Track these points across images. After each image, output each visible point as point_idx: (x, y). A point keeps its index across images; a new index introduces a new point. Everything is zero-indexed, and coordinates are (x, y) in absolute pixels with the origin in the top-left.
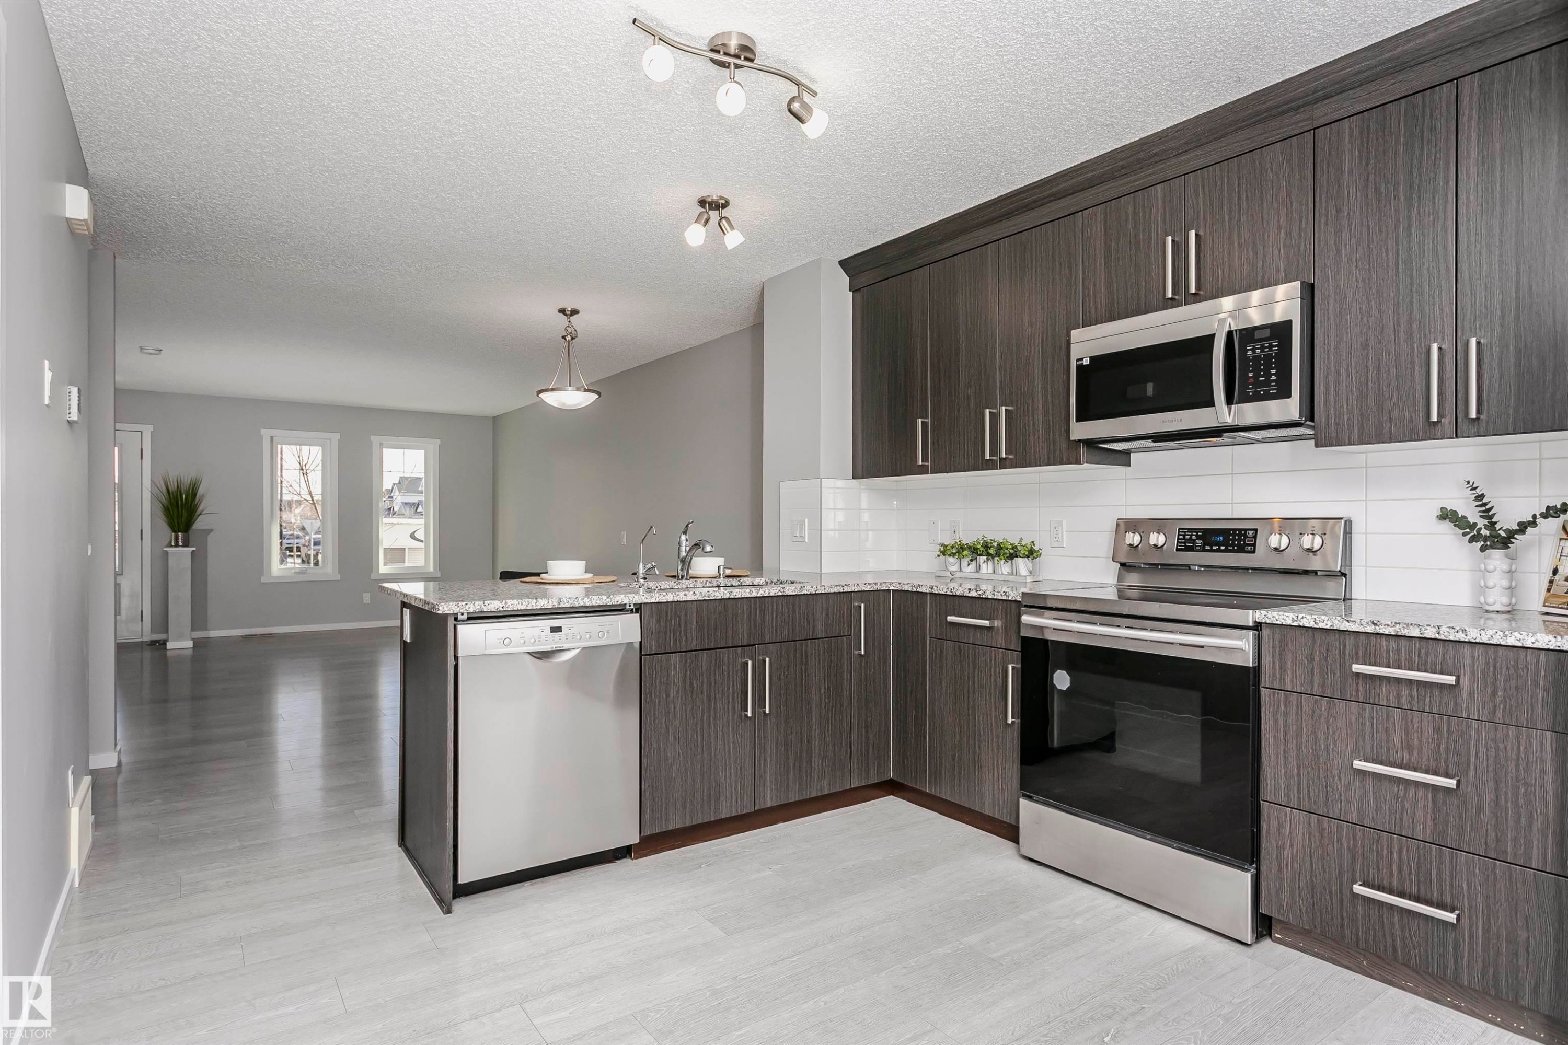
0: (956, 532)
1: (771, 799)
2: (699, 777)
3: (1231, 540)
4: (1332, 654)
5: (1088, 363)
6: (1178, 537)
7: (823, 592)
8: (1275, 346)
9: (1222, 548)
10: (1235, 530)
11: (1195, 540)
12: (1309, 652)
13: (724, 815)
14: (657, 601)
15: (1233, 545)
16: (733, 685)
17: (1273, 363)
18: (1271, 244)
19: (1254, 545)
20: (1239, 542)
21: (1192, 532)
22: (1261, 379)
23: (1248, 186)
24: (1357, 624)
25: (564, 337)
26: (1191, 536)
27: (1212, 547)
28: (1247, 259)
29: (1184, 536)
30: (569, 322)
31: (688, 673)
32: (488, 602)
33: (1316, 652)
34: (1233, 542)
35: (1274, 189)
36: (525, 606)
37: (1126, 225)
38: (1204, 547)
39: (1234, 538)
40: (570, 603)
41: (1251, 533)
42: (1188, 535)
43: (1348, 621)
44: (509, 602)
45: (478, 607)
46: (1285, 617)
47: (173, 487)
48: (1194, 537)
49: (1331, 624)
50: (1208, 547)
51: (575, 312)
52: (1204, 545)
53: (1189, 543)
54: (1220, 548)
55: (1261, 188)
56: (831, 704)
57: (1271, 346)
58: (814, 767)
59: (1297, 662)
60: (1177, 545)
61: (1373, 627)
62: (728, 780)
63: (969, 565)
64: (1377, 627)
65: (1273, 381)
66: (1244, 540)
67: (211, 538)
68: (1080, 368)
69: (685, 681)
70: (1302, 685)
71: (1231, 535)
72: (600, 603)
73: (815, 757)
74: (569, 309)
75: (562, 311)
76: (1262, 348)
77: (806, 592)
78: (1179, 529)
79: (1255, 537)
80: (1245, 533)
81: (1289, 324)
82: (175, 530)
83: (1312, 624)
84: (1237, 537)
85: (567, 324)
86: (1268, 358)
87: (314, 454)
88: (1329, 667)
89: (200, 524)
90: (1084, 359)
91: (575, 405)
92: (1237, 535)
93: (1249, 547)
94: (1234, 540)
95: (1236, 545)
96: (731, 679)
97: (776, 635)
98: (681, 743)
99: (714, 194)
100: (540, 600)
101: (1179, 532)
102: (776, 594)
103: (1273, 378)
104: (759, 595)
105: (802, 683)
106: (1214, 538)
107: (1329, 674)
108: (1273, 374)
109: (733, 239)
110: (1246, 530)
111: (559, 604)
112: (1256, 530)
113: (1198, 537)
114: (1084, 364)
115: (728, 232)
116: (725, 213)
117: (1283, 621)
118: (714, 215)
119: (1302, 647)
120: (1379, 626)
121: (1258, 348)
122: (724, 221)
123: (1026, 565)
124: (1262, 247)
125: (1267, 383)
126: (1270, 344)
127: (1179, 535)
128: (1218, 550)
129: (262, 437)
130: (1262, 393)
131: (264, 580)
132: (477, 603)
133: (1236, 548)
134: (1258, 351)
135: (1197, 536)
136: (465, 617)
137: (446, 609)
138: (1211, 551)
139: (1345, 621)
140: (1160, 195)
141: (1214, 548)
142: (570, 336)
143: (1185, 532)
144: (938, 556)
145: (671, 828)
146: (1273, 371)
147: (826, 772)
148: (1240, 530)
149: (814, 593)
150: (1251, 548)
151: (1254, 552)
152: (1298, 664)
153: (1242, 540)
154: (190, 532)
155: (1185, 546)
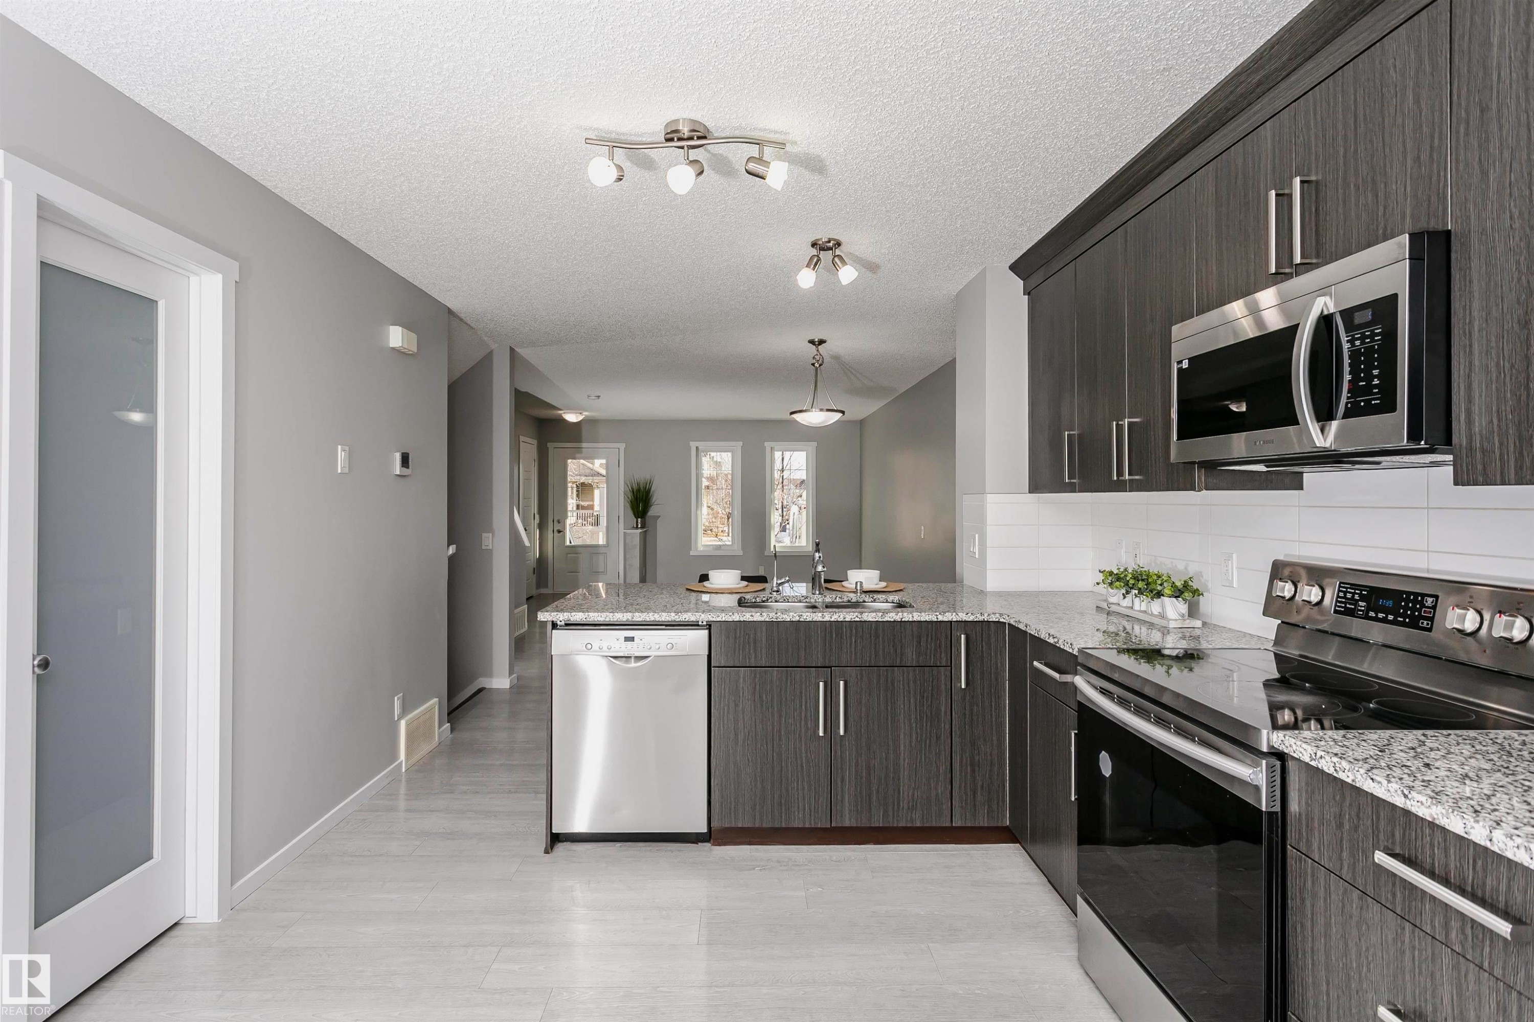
0: (1138, 556)
1: (850, 819)
2: (769, 784)
3: (1402, 607)
4: (1363, 825)
5: (1187, 366)
6: (1338, 594)
7: (911, 620)
8: (1378, 335)
9: (1391, 617)
10: (1409, 593)
11: (1358, 601)
12: (1337, 811)
13: (797, 824)
14: (723, 619)
15: (1404, 616)
16: (806, 704)
17: (1376, 360)
18: (1394, 179)
19: (1432, 619)
20: (1413, 613)
21: (1355, 589)
22: (1361, 384)
23: (1366, 99)
24: (1383, 788)
25: (813, 364)
26: (1354, 594)
27: (1377, 615)
28: (1365, 206)
29: (1345, 593)
30: (818, 350)
31: (758, 687)
32: (574, 613)
33: (1345, 815)
34: (1405, 612)
35: (1398, 95)
36: (604, 619)
37: (1236, 182)
38: (1367, 613)
39: (1407, 604)
40: (642, 617)
41: (1429, 601)
42: (1350, 593)
43: (1372, 779)
44: (591, 614)
45: (566, 617)
46: (1302, 750)
47: (635, 487)
48: (1357, 597)
49: (1353, 778)
50: (1372, 614)
51: (822, 342)
52: (1369, 609)
53: (1350, 604)
54: (1387, 616)
55: (1382, 99)
56: (924, 735)
57: (1373, 335)
58: (903, 797)
59: (1325, 821)
60: (1336, 605)
61: (1403, 798)
62: (800, 792)
63: (1125, 597)
64: (1408, 801)
65: (1376, 386)
66: (1420, 610)
67: (659, 521)
68: (1180, 371)
69: (754, 693)
70: (1330, 859)
71: (1403, 600)
72: (668, 619)
73: (904, 786)
74: (816, 340)
75: (812, 342)
76: (1363, 338)
77: (889, 620)
78: (1341, 583)
79: (1434, 607)
80: (1422, 599)
81: (1393, 299)
82: (637, 517)
83: (1331, 771)
84: (1410, 605)
85: (816, 352)
86: (1370, 351)
87: (725, 459)
88: (1360, 844)
89: (652, 512)
90: (1184, 362)
91: (820, 423)
92: (1411, 601)
93: (1425, 622)
94: (1406, 608)
95: (1408, 616)
96: (804, 698)
97: (856, 658)
98: (750, 749)
99: (823, 236)
100: (616, 614)
101: (1340, 586)
102: (853, 620)
103: (1376, 382)
104: (832, 620)
105: (887, 709)
106: (1382, 602)
107: (1360, 854)
108: (1376, 377)
109: (847, 274)
110: (1424, 595)
111: (633, 618)
112: (1437, 597)
113: (1363, 598)
114: (1184, 367)
115: (840, 269)
116: (838, 252)
117: (1301, 755)
118: (826, 256)
119: (1329, 802)
120: (1410, 800)
121: (1358, 339)
122: (836, 259)
123: (1176, 608)
124: (1383, 186)
125: (1368, 389)
126: (1372, 331)
127: (1339, 591)
128: (1385, 621)
129: (690, 447)
130: (1362, 404)
131: (692, 553)
132: (565, 614)
133: (1407, 620)
134: (1358, 343)
135: (1360, 595)
136: (563, 623)
137: (542, 617)
138: (1376, 619)
139: (1369, 778)
140: (1269, 135)
141: (1381, 615)
142: (817, 365)
143: (1347, 588)
144: (1098, 584)
145: (740, 826)
146: (1376, 372)
147: (918, 804)
148: (1416, 594)
149: (899, 620)
150: (1428, 624)
151: (1430, 630)
152: (1325, 824)
153: (1417, 610)
154: (647, 518)
155: (1345, 607)
